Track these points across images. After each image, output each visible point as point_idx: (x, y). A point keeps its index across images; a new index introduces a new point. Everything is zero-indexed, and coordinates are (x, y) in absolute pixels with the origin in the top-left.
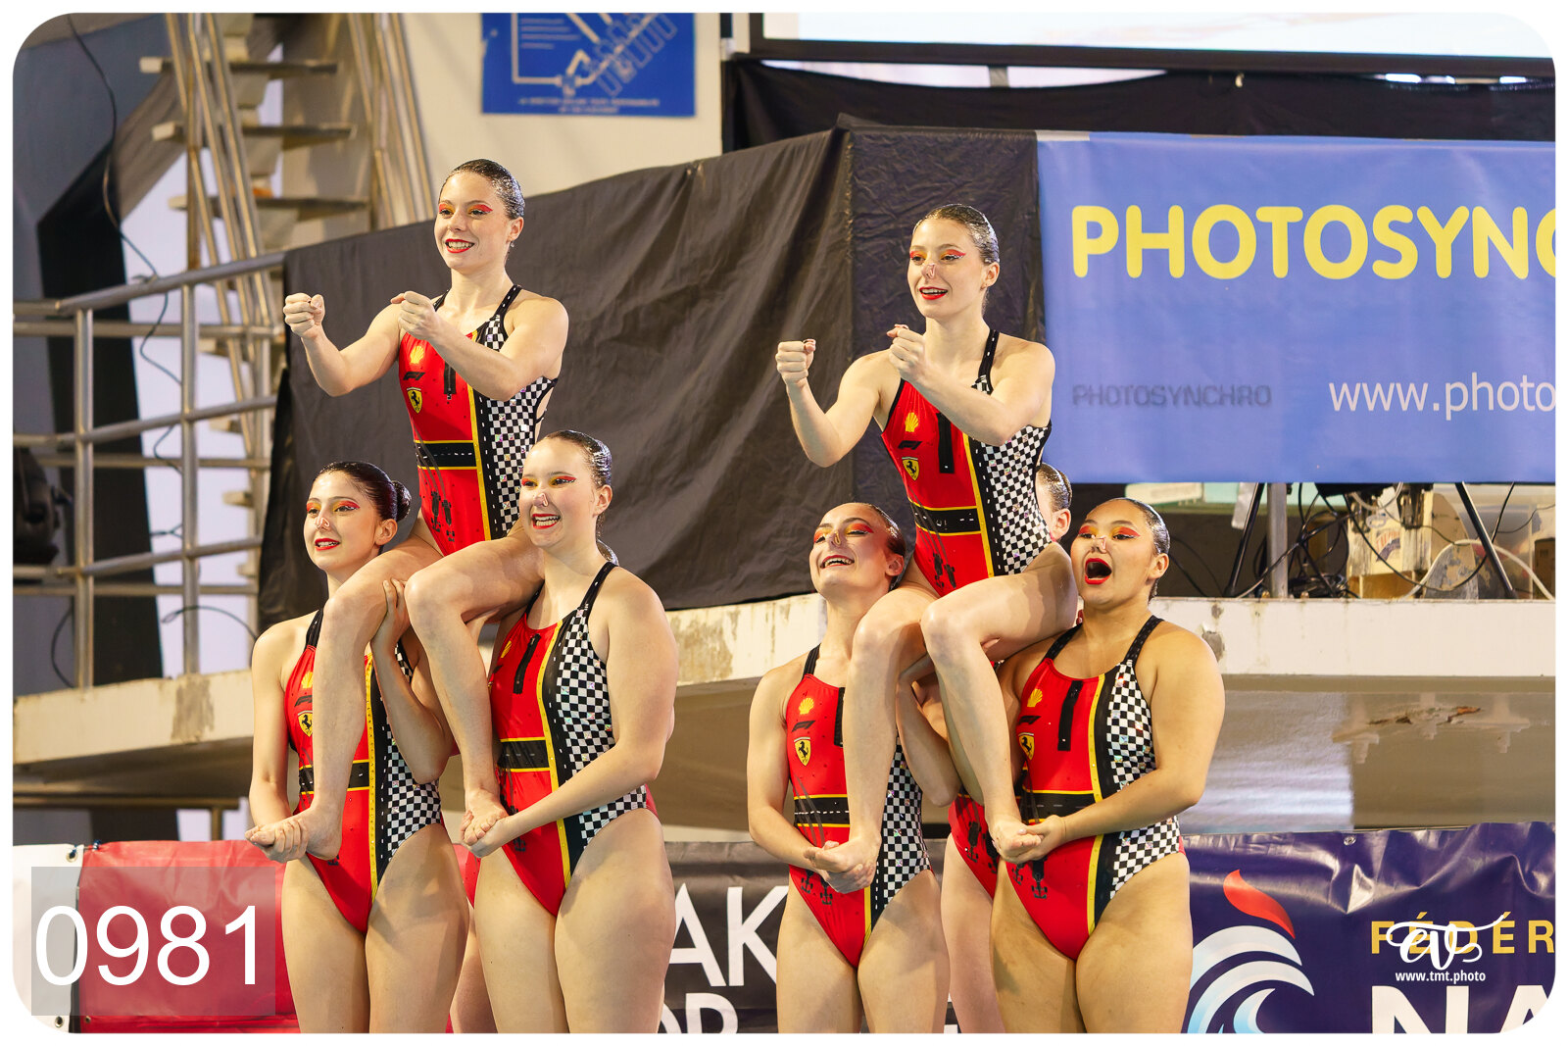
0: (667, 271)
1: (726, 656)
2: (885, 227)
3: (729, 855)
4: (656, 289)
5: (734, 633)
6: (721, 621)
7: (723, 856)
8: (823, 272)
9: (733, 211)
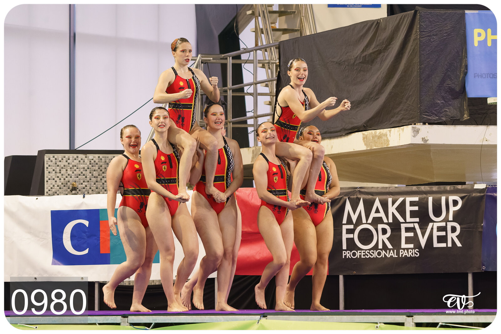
0: (373, 46)
1: (388, 141)
2: (428, 34)
3: (389, 190)
4: (371, 51)
5: (390, 135)
6: (387, 132)
7: (387, 190)
8: (412, 46)
9: (390, 31)
